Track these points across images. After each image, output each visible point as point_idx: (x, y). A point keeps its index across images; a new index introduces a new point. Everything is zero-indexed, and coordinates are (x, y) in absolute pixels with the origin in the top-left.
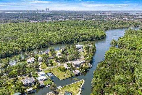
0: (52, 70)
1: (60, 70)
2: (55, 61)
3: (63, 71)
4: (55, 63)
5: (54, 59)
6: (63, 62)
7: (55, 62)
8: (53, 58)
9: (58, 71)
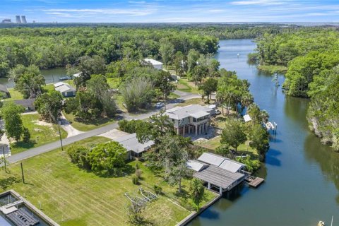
0: (15, 172)
1: (87, 166)
2: (46, 118)
3: (110, 174)
4: (45, 131)
5: (36, 112)
6: (93, 122)
7: (42, 123)
8: (30, 110)
9: (67, 176)
